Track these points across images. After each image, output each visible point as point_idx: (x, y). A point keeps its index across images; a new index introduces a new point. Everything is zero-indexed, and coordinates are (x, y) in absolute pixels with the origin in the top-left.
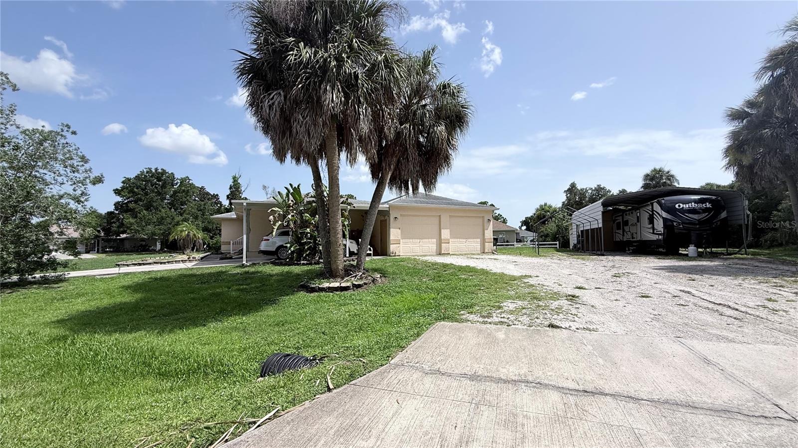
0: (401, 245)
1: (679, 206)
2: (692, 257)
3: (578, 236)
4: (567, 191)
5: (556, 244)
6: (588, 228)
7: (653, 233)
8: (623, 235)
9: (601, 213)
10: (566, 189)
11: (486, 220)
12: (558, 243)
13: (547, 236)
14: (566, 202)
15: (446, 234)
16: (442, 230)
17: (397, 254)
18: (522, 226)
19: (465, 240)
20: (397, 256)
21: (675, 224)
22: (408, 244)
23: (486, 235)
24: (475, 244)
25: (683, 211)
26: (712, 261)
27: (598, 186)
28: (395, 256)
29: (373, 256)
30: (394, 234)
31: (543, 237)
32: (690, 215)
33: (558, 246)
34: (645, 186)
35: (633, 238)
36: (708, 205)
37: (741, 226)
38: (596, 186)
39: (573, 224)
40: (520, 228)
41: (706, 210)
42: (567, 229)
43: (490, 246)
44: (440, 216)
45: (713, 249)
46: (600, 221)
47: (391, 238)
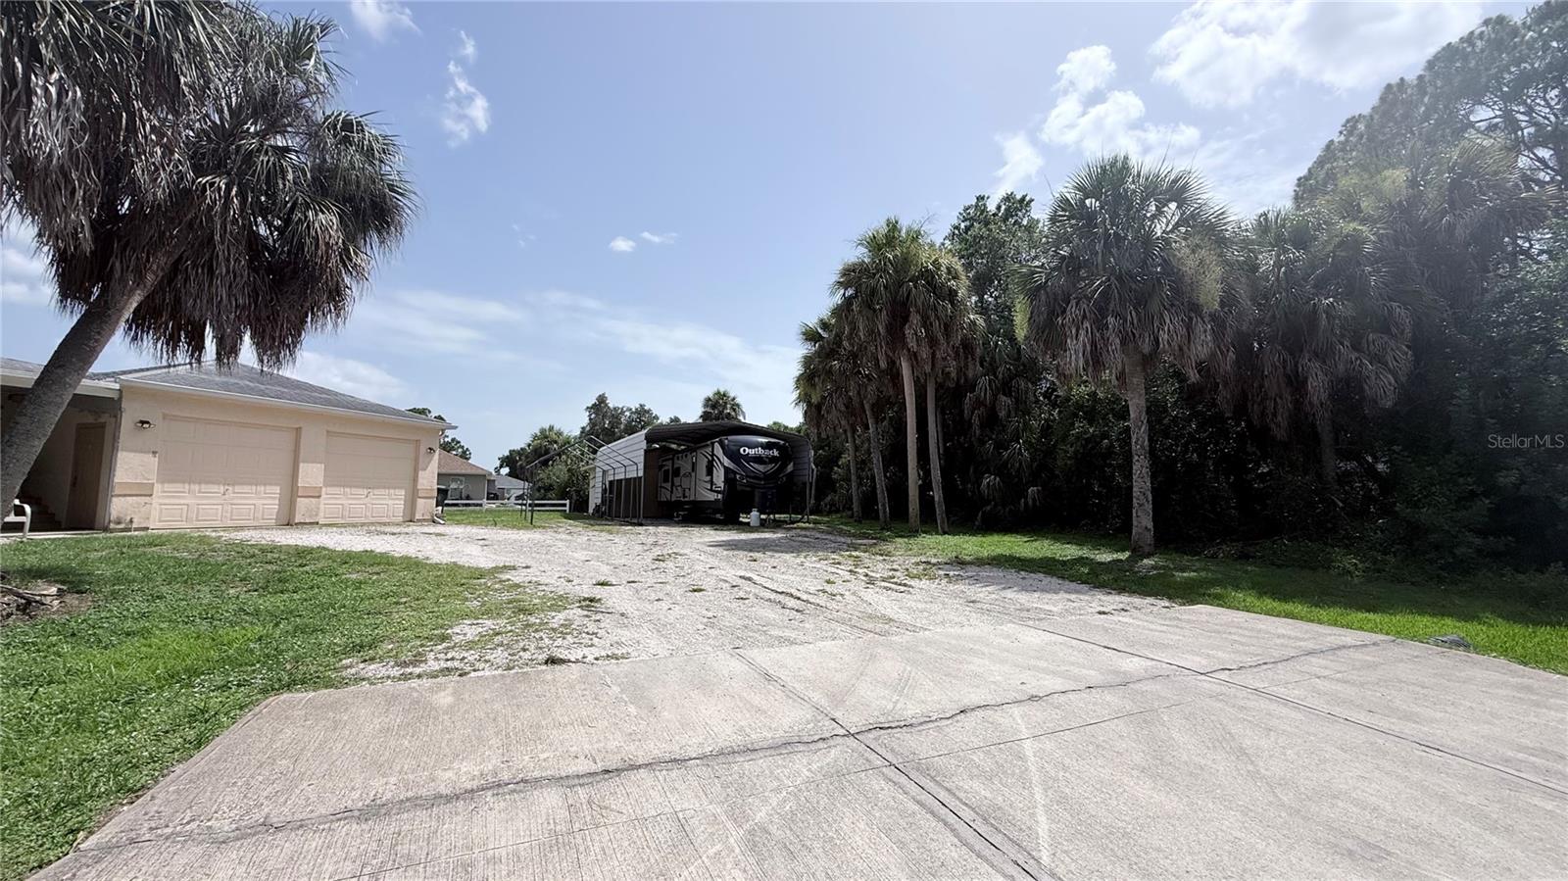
0: (155, 500)
1: (744, 451)
2: (753, 527)
3: (604, 491)
4: (591, 408)
5: (565, 505)
6: (622, 477)
7: (711, 490)
8: (672, 492)
9: (642, 452)
10: (590, 405)
11: (423, 449)
12: (568, 502)
13: (549, 488)
14: (588, 428)
15: (311, 474)
16: (301, 465)
17: (134, 526)
18: (501, 466)
19: (366, 492)
20: (136, 530)
21: (738, 476)
22: (183, 497)
23: (420, 481)
24: (392, 502)
25: (747, 458)
26: (774, 533)
27: (641, 405)
28: (129, 530)
29: (30, 531)
30: (130, 466)
31: (542, 491)
32: (756, 466)
33: (567, 508)
34: (705, 416)
35: (684, 497)
36: (776, 453)
37: (805, 484)
38: (638, 406)
39: (598, 469)
40: (497, 470)
41: (773, 459)
42: (585, 477)
43: (427, 506)
44: (298, 430)
45: (777, 516)
46: (641, 466)
47: (116, 480)
